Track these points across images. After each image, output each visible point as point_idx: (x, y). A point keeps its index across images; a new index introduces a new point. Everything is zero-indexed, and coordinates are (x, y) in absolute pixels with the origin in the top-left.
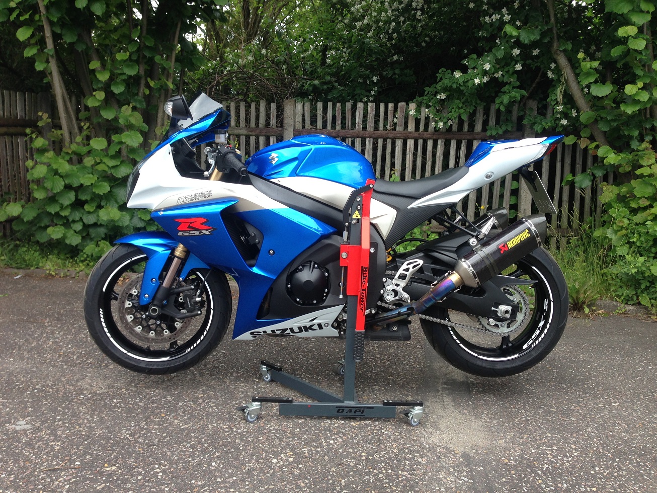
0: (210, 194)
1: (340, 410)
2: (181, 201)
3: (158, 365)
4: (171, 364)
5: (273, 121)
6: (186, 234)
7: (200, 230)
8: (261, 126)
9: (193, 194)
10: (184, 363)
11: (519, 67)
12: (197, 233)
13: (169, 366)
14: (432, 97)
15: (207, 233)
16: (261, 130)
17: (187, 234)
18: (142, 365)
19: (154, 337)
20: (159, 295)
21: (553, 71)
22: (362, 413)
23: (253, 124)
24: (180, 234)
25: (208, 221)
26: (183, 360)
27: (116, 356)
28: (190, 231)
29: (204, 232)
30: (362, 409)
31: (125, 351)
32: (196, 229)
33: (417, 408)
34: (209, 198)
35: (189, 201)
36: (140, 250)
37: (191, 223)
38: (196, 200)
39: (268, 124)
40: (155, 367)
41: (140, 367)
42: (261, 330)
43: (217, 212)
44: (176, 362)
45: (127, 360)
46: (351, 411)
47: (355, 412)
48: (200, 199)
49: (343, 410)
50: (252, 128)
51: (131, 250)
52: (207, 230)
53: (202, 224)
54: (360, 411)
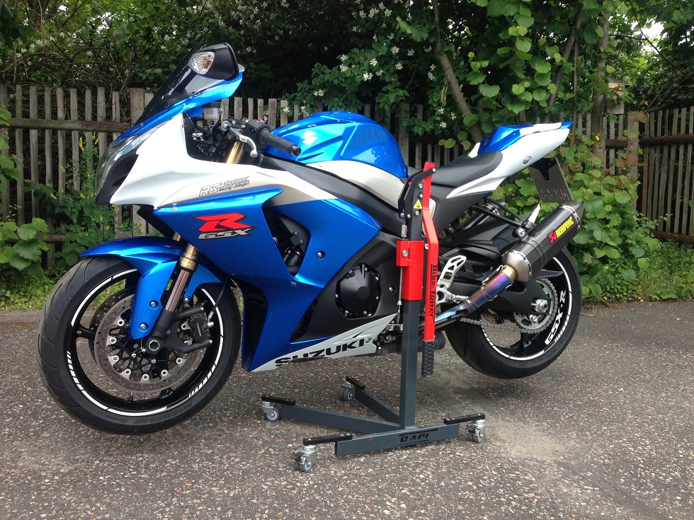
0: (246, 182)
1: (404, 437)
2: (206, 192)
3: (152, 420)
4: (169, 416)
5: (116, 113)
6: (210, 237)
7: (233, 230)
8: (99, 119)
9: (223, 182)
10: (188, 411)
11: (399, 66)
12: (228, 234)
13: (167, 419)
14: (306, 94)
15: (242, 233)
16: (100, 124)
17: (214, 236)
18: (130, 423)
19: (149, 382)
20: (162, 323)
21: (432, 72)
22: (427, 437)
23: (88, 116)
24: (202, 236)
25: (245, 217)
26: (185, 408)
27: (93, 416)
28: (218, 232)
29: (239, 232)
30: (426, 433)
31: (105, 408)
32: (227, 229)
33: (480, 421)
34: (245, 187)
35: (216, 191)
36: (126, 263)
37: (221, 221)
38: (228, 190)
39: (109, 117)
40: (148, 423)
41: (127, 426)
42: (290, 355)
43: (259, 205)
44: (177, 412)
45: (109, 420)
46: (414, 437)
47: (419, 438)
48: (233, 189)
49: (407, 437)
50: (88, 121)
51: (112, 264)
52: (242, 230)
53: (237, 221)
54: (424, 435)
